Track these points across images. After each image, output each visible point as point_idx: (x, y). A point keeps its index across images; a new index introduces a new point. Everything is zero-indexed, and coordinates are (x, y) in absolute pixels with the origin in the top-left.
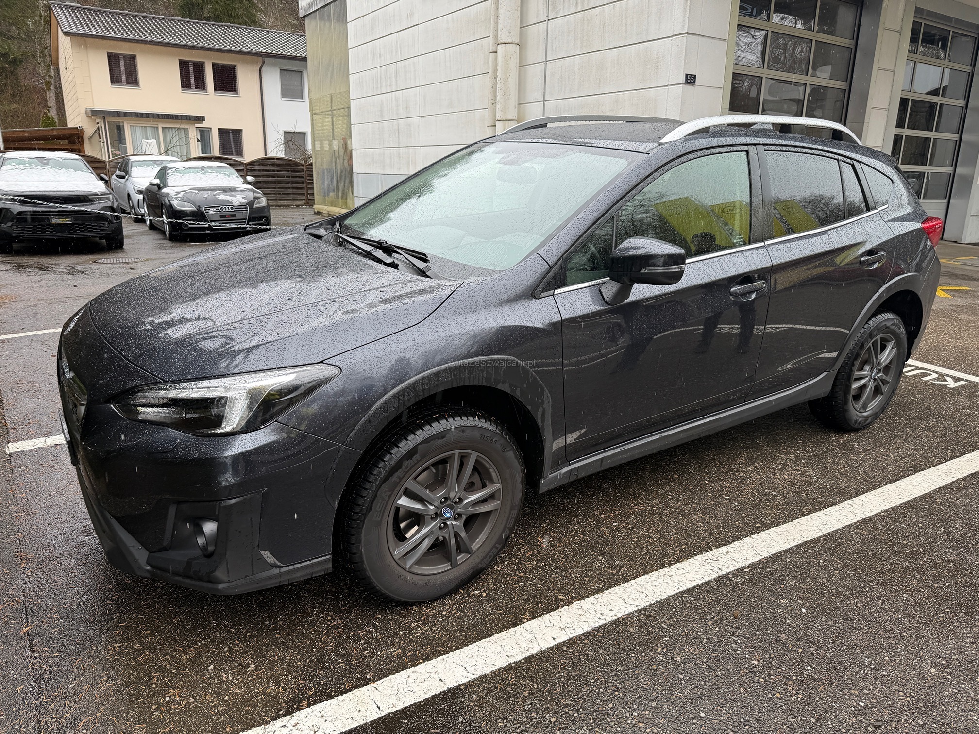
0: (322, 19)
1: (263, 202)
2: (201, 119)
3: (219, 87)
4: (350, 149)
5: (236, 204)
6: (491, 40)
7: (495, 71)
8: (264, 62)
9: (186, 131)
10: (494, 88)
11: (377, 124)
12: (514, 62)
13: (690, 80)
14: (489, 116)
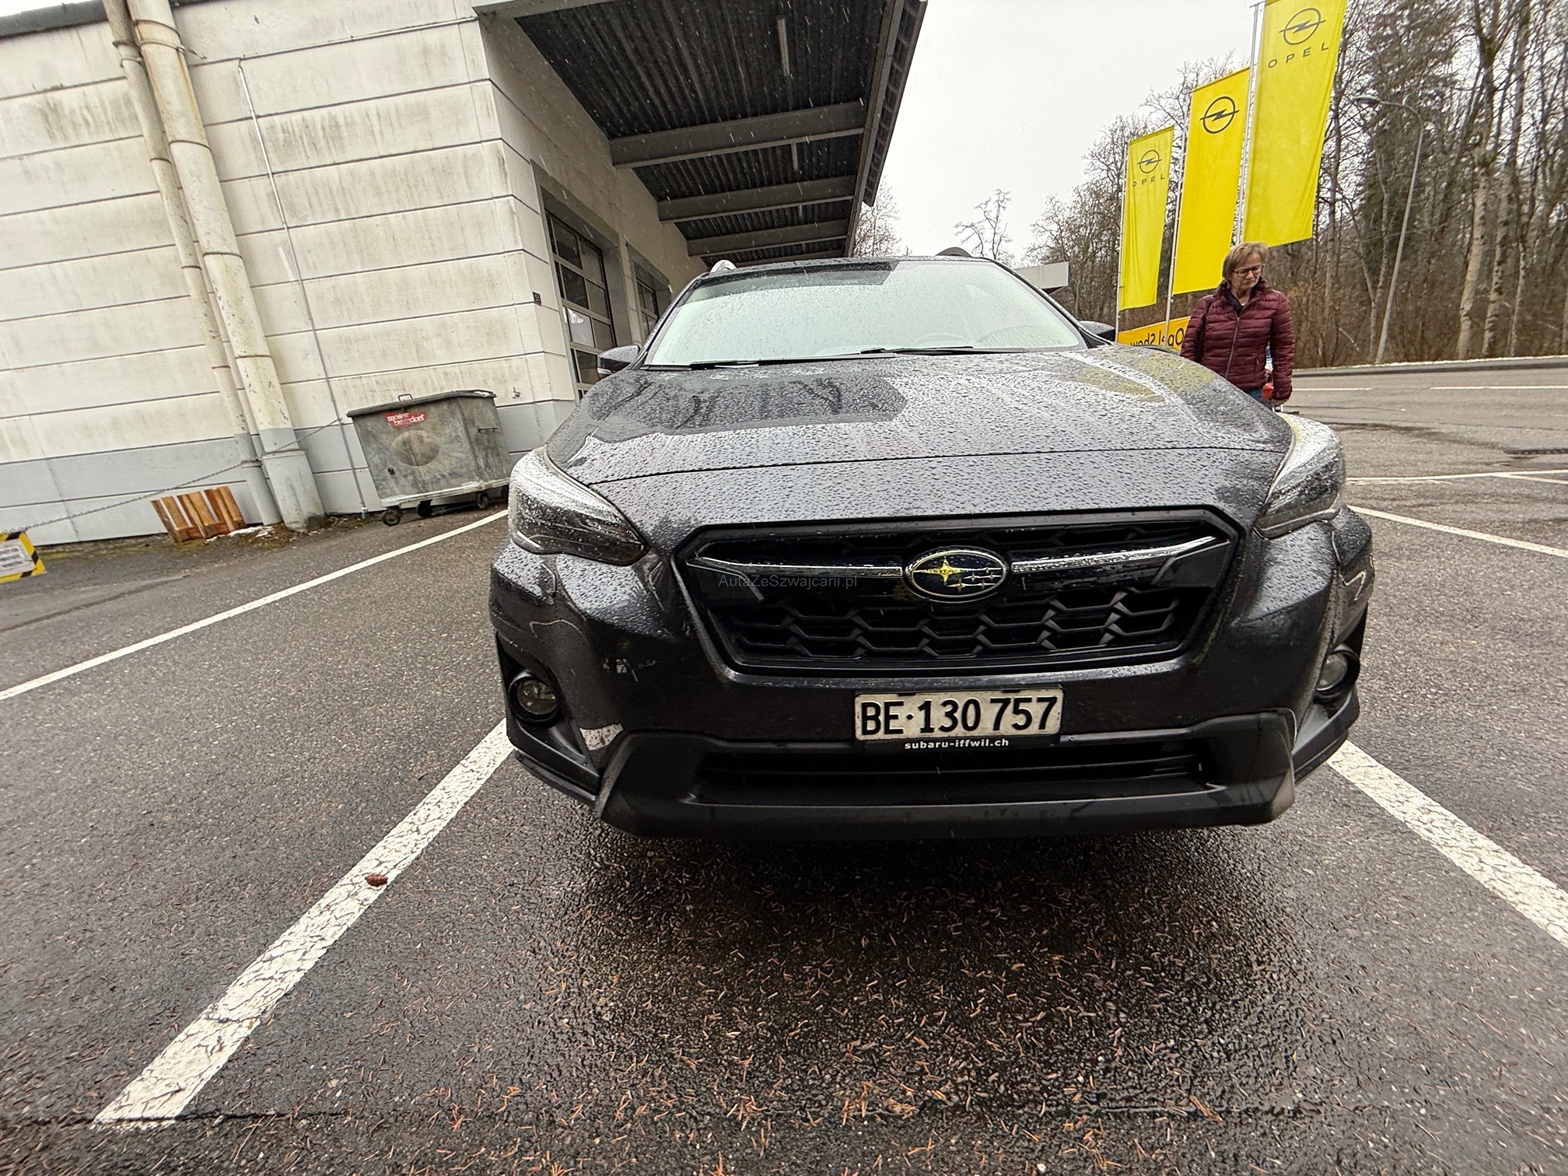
6: (182, 250)
7: (207, 294)
10: (212, 317)
13: (537, 299)
14: (207, 353)
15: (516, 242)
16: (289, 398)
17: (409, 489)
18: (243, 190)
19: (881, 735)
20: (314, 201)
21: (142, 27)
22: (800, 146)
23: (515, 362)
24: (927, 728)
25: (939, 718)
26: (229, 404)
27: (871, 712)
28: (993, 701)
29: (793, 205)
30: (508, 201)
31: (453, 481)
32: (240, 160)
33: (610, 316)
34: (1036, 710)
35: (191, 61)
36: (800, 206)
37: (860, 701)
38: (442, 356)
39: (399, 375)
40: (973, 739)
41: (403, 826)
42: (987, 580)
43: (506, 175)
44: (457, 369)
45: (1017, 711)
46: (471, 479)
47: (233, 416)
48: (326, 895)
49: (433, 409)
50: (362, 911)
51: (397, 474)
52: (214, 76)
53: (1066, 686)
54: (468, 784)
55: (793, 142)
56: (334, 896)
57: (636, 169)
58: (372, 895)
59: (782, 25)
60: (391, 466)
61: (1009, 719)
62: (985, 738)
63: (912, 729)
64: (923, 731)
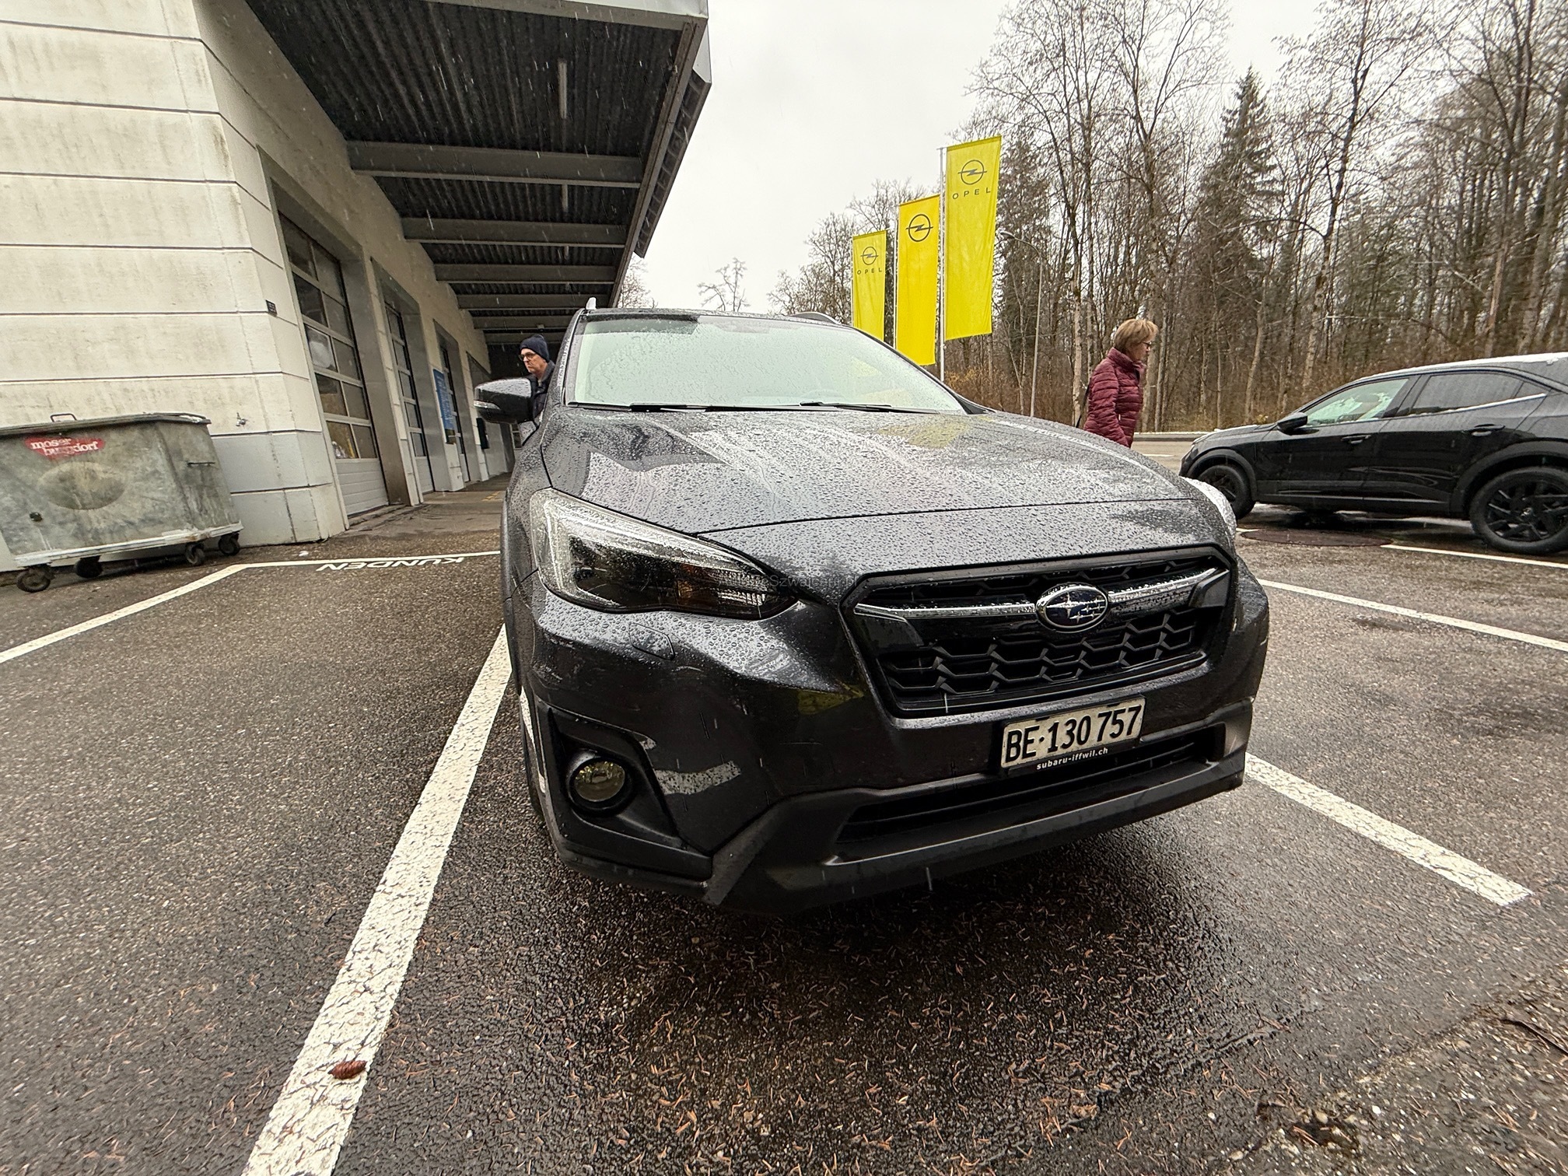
13: (272, 309)
15: (241, 238)
17: (68, 541)
19: (1019, 760)
22: (571, 188)
23: (238, 382)
24: (1053, 748)
25: (1062, 738)
27: (1014, 740)
28: (1100, 715)
29: (560, 245)
30: (230, 189)
31: (146, 530)
33: (352, 335)
34: (1126, 718)
36: (567, 246)
37: (1007, 730)
38: (120, 366)
39: (39, 387)
40: (1085, 751)
41: (340, 989)
42: (1096, 611)
43: (226, 157)
44: (144, 385)
45: (1115, 722)
46: (178, 526)
48: (272, 1114)
49: (114, 436)
50: (350, 1118)
51: (47, 521)
53: (1147, 695)
54: (405, 914)
55: (565, 184)
56: (288, 1113)
57: (378, 179)
58: (353, 1091)
59: (563, 68)
60: (36, 511)
61: (1112, 728)
62: (1092, 749)
63: (1040, 750)
64: (1050, 750)
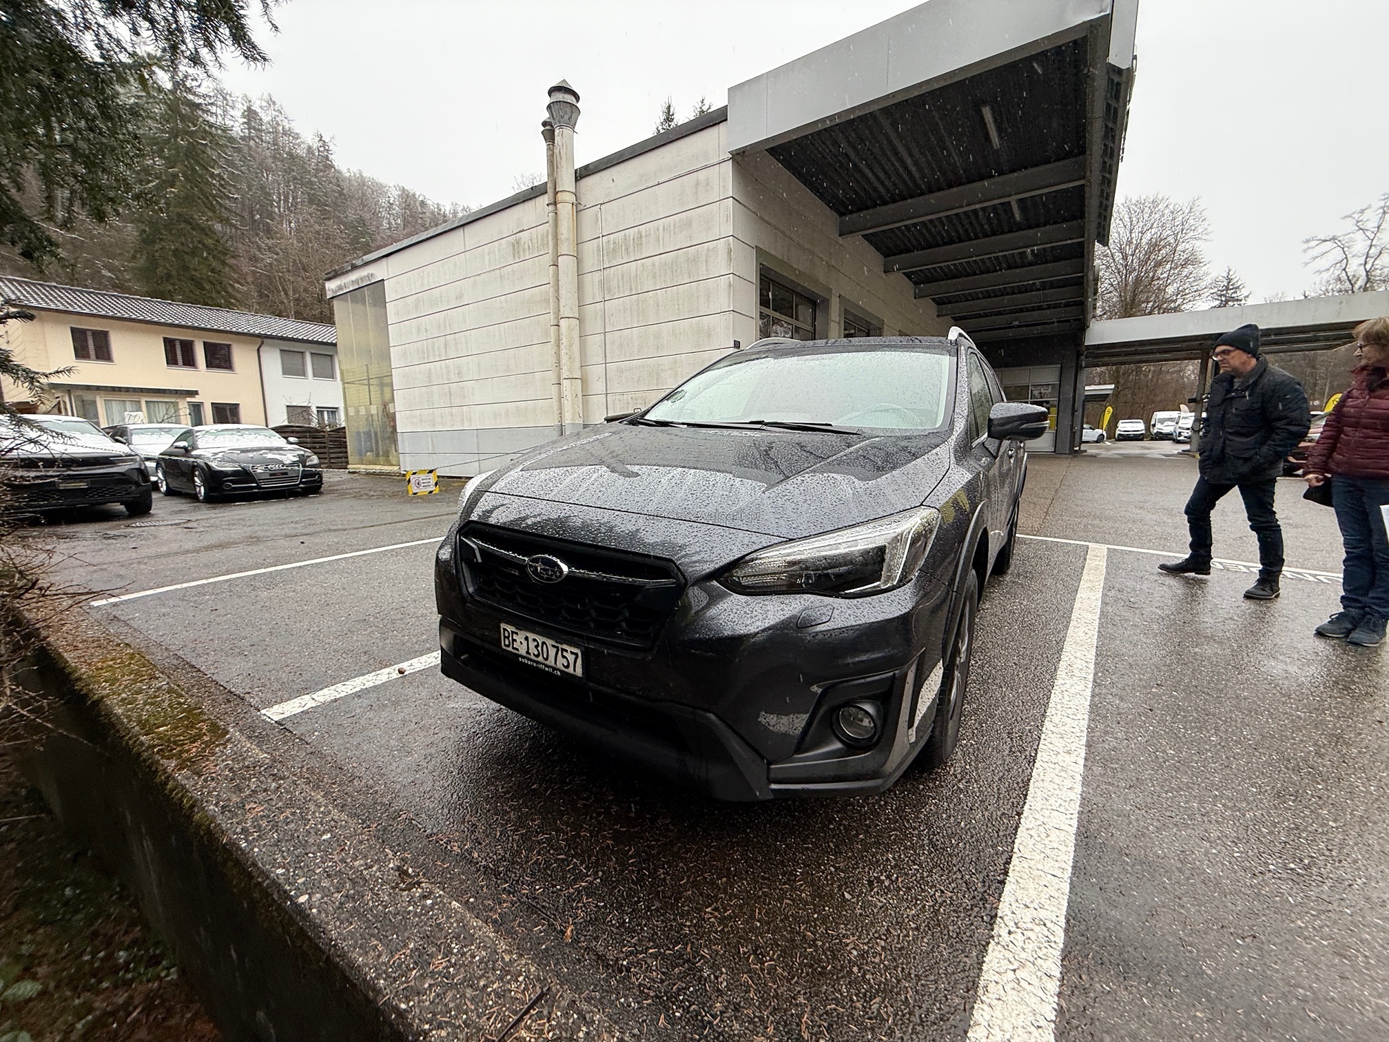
0: (354, 301)
1: (315, 460)
2: (193, 393)
3: (210, 365)
4: (392, 411)
5: (287, 462)
6: (552, 316)
7: (558, 340)
8: (263, 343)
9: (175, 404)
10: (558, 354)
11: (425, 389)
12: (576, 333)
13: (737, 345)
14: (552, 376)
15: (728, 306)
16: (585, 404)
18: (587, 279)
19: (510, 649)
20: (621, 285)
21: (559, 194)
22: (1020, 202)
24: (528, 652)
25: (532, 645)
26: (556, 407)
27: (507, 634)
28: (553, 646)
29: (1020, 251)
30: (728, 278)
32: (590, 262)
34: (571, 658)
35: (578, 208)
36: (1028, 251)
37: (503, 626)
40: (546, 666)
42: (556, 576)
43: (731, 259)
45: (563, 656)
47: (556, 412)
50: (385, 681)
52: (587, 215)
55: (1013, 199)
56: (384, 671)
57: (865, 236)
58: (395, 676)
59: (987, 112)
62: (551, 667)
64: (526, 653)
